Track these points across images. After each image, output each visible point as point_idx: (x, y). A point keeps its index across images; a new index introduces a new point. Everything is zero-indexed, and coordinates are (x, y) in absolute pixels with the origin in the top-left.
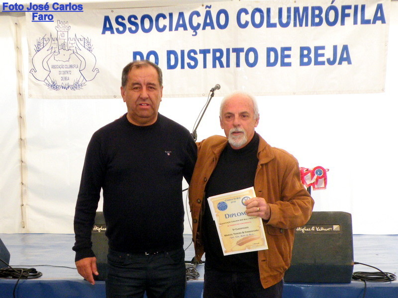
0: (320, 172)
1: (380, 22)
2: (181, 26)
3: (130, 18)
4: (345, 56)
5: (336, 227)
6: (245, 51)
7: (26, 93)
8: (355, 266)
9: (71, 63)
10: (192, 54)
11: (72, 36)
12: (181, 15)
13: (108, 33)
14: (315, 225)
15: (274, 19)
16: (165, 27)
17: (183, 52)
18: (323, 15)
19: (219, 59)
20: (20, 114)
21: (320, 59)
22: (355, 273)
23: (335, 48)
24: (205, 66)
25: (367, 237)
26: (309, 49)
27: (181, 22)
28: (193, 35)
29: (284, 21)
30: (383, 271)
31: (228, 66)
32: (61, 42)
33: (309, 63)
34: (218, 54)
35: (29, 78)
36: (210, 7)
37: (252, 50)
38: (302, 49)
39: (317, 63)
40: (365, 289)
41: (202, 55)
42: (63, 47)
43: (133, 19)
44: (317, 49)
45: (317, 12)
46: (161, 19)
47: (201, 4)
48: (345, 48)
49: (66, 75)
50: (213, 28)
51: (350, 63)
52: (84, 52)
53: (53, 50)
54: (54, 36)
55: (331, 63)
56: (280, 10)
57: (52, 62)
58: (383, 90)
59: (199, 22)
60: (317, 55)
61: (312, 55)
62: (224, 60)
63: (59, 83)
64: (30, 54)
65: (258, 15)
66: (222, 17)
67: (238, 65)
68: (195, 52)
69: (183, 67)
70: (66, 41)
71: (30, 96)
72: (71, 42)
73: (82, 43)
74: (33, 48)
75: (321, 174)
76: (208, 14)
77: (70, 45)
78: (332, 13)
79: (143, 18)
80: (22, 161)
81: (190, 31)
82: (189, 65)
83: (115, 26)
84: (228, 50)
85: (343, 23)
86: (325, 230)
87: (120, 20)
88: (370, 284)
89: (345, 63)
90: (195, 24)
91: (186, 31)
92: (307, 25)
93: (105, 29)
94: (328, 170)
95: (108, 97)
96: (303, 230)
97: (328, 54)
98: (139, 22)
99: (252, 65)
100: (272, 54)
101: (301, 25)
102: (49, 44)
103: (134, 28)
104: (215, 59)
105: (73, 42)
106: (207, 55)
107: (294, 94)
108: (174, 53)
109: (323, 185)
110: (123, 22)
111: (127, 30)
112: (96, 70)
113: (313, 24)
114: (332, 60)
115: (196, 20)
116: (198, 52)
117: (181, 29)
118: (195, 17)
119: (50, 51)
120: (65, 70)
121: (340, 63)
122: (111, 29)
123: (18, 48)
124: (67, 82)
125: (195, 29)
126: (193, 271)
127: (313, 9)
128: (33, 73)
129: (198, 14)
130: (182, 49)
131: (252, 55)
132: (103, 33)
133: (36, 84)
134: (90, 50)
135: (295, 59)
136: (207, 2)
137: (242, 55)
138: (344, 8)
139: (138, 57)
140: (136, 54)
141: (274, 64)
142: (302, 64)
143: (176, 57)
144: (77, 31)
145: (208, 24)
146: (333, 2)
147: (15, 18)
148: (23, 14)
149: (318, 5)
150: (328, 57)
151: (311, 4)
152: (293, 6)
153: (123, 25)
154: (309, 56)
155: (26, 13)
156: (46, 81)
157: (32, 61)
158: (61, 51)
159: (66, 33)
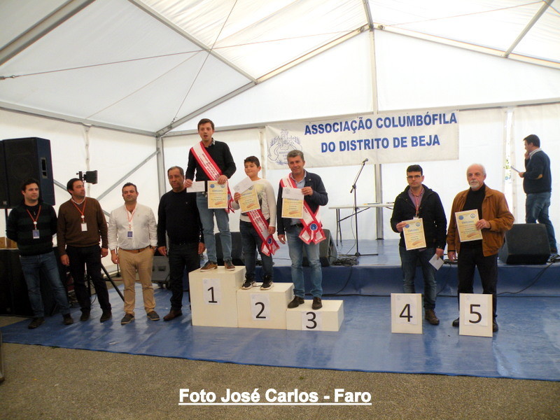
1: (454, 122)
2: (347, 128)
3: (319, 125)
4: (436, 141)
6: (382, 140)
7: (266, 167)
9: (289, 150)
10: (353, 143)
11: (289, 136)
12: (346, 123)
13: (308, 134)
15: (397, 123)
16: (338, 129)
17: (348, 142)
18: (423, 120)
19: (368, 145)
21: (423, 143)
24: (360, 149)
26: (416, 138)
27: (347, 126)
28: (353, 133)
29: (402, 123)
31: (373, 148)
32: (283, 140)
33: (417, 145)
34: (367, 142)
35: (268, 160)
36: (362, 118)
37: (384, 139)
38: (413, 138)
39: (421, 145)
40: (450, 268)
41: (358, 143)
42: (285, 142)
43: (321, 126)
44: (420, 137)
45: (419, 118)
46: (336, 125)
47: (357, 116)
48: (436, 136)
50: (364, 129)
51: (439, 144)
52: (296, 145)
53: (280, 145)
55: (429, 144)
56: (400, 118)
57: (279, 150)
58: (458, 158)
59: (357, 126)
60: (421, 141)
61: (418, 141)
62: (370, 145)
63: (283, 161)
64: (268, 146)
65: (387, 121)
66: (369, 123)
67: (378, 147)
68: (355, 142)
69: (348, 150)
70: (286, 139)
71: (268, 168)
73: (295, 140)
74: (270, 144)
76: (361, 121)
77: (288, 141)
78: (428, 119)
79: (327, 125)
81: (351, 130)
82: (352, 148)
83: (312, 130)
84: (372, 140)
85: (434, 123)
87: (314, 127)
88: (453, 266)
89: (436, 145)
90: (354, 127)
91: (349, 131)
92: (414, 125)
93: (306, 132)
97: (427, 140)
98: (324, 127)
99: (386, 147)
100: (396, 141)
101: (411, 125)
102: (277, 142)
103: (321, 131)
104: (365, 144)
105: (290, 139)
108: (344, 143)
110: (316, 128)
111: (318, 132)
113: (418, 125)
115: (355, 125)
117: (347, 130)
118: (354, 123)
119: (278, 145)
120: (286, 154)
121: (434, 144)
122: (309, 132)
123: (262, 144)
125: (354, 129)
126: (356, 260)
127: (417, 117)
128: (269, 157)
129: (355, 122)
130: (348, 140)
131: (385, 142)
132: (306, 134)
133: (271, 162)
134: (299, 143)
135: (409, 143)
136: (360, 115)
137: (380, 142)
138: (434, 116)
139: (324, 146)
140: (323, 144)
141: (398, 146)
142: (413, 145)
143: (345, 145)
144: (292, 134)
145: (361, 127)
146: (428, 113)
147: (260, 130)
148: (264, 127)
149: (420, 115)
150: (427, 142)
151: (416, 114)
152: (406, 116)
153: (316, 130)
154: (416, 141)
155: (266, 126)
156: (276, 161)
157: (269, 151)
158: (284, 145)
159: (286, 135)
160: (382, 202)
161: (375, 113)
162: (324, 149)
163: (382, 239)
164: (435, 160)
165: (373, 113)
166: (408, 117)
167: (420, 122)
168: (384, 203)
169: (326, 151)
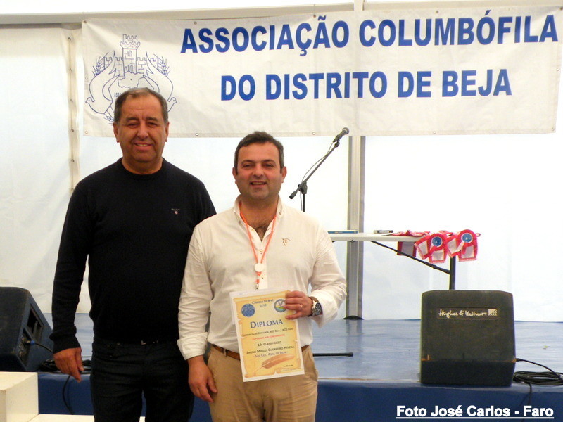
0: (469, 237)
1: (551, 39)
2: (285, 43)
3: (218, 32)
4: (503, 84)
5: (492, 312)
6: (370, 76)
7: (80, 129)
8: (518, 364)
10: (300, 80)
11: (141, 54)
12: (286, 28)
13: (189, 51)
14: (465, 308)
15: (410, 34)
16: (264, 44)
17: (287, 77)
18: (474, 30)
19: (336, 86)
20: (72, 156)
21: (469, 88)
22: (517, 373)
24: (316, 96)
25: (529, 324)
26: (454, 74)
27: (286, 38)
28: (301, 55)
29: (423, 37)
30: (555, 371)
31: (347, 95)
32: (127, 62)
33: (454, 93)
34: (334, 81)
35: (85, 110)
36: (324, 19)
37: (379, 75)
38: (446, 74)
39: (465, 93)
40: (530, 395)
41: (313, 81)
42: (131, 69)
43: (222, 34)
44: (465, 74)
46: (259, 34)
47: (312, 14)
48: (503, 73)
50: (328, 46)
51: (509, 93)
52: (157, 76)
53: (117, 74)
54: (119, 54)
55: (484, 93)
56: (417, 23)
57: (115, 89)
58: (553, 130)
59: (310, 38)
60: (465, 83)
61: (459, 83)
62: (342, 88)
64: (86, 78)
65: (387, 30)
66: (340, 31)
67: (360, 94)
68: (303, 77)
69: (287, 97)
70: (134, 61)
71: (86, 133)
72: (141, 63)
73: (155, 63)
74: (91, 70)
75: (469, 240)
76: (322, 27)
77: (139, 67)
78: (486, 27)
79: (236, 31)
81: (297, 50)
82: (295, 93)
83: (198, 42)
84: (347, 75)
85: (500, 41)
86: (478, 315)
87: (205, 34)
88: (536, 388)
89: (502, 94)
90: (304, 41)
91: (292, 50)
92: (452, 43)
93: (185, 46)
94: (480, 235)
95: (188, 135)
96: (448, 315)
97: (481, 81)
98: (230, 37)
99: (378, 95)
100: (406, 80)
101: (444, 43)
102: (112, 65)
103: (223, 45)
104: (329, 86)
105: (143, 63)
106: (320, 81)
107: (434, 134)
108: (275, 78)
109: (472, 256)
110: (210, 36)
111: (215, 47)
112: (172, 100)
113: (462, 42)
114: (485, 88)
115: (306, 36)
116: (308, 77)
117: (285, 47)
118: (304, 31)
119: (112, 75)
121: (496, 93)
122: (193, 46)
123: (71, 71)
125: (304, 47)
127: (462, 21)
128: (90, 103)
129: (308, 27)
130: (287, 73)
131: (378, 81)
132: (183, 51)
133: (93, 118)
134: (165, 73)
135: (436, 87)
136: (320, 13)
137: (366, 82)
138: (502, 20)
139: (228, 84)
140: (225, 79)
141: (408, 94)
142: (446, 94)
143: (279, 84)
144: (148, 48)
145: (321, 40)
146: (488, 12)
147: (68, 31)
148: (78, 26)
149: (467, 17)
150: (480, 86)
151: (458, 14)
152: (434, 18)
153: (210, 41)
154: (455, 84)
155: (83, 24)
156: (107, 114)
157: (89, 87)
158: (128, 75)
159: (134, 52)
160: (361, 230)
161: (359, 7)
162: (228, 92)
163: (359, 318)
164: (495, 132)
165: (351, 7)
166: (439, 22)
167: (466, 36)
168: (369, 231)
169: (231, 97)
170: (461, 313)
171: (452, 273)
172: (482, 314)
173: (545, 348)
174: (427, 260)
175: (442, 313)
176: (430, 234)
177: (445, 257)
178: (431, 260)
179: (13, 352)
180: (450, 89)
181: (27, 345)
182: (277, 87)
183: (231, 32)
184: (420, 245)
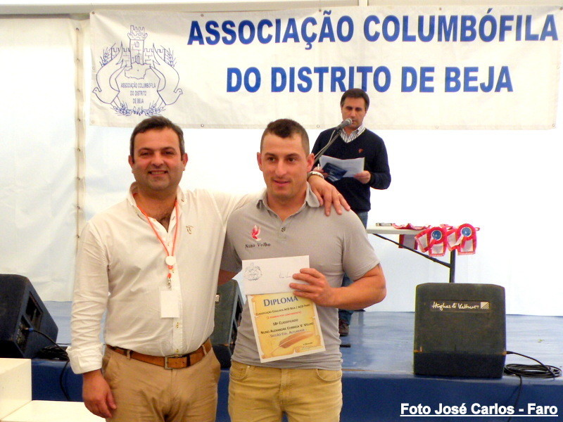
0: (468, 231)
1: (551, 38)
2: (291, 36)
3: (225, 24)
4: (504, 80)
5: (484, 305)
6: (374, 70)
7: (87, 119)
8: (508, 356)
9: (147, 80)
10: (305, 73)
12: (292, 22)
13: (196, 43)
14: (458, 301)
15: (413, 31)
16: (270, 37)
17: (292, 70)
18: (477, 27)
19: (340, 80)
20: (78, 146)
21: (472, 84)
22: (508, 365)
23: (491, 70)
24: (321, 89)
25: (528, 318)
26: (457, 71)
27: (291, 31)
28: (306, 49)
29: (426, 33)
30: (544, 364)
32: (134, 53)
33: (456, 89)
34: (338, 74)
35: (92, 100)
36: (329, 13)
38: (448, 70)
39: (467, 89)
40: (520, 388)
41: (317, 75)
42: (137, 60)
43: (228, 26)
44: (467, 70)
45: (468, 23)
46: (265, 27)
47: (318, 9)
48: (505, 70)
49: (140, 97)
50: (332, 40)
51: (510, 89)
52: (164, 67)
53: (124, 64)
54: (126, 45)
55: (486, 89)
56: (421, 19)
57: (122, 79)
58: (554, 126)
59: (315, 32)
60: (467, 79)
61: (461, 79)
62: (346, 81)
63: (131, 106)
64: (94, 68)
65: (391, 25)
66: (345, 26)
68: (308, 71)
69: (292, 89)
70: (141, 52)
71: (92, 123)
72: (148, 54)
73: (162, 55)
74: (98, 60)
75: (468, 235)
76: (327, 21)
77: (146, 58)
78: (488, 27)
79: (242, 24)
80: (79, 208)
81: (303, 43)
82: (300, 87)
83: (205, 34)
84: (351, 69)
85: (502, 38)
86: (470, 307)
87: (212, 27)
88: (526, 381)
89: (504, 90)
90: (309, 35)
91: (297, 43)
92: (455, 39)
93: (192, 38)
94: (479, 229)
95: (194, 126)
96: (441, 307)
97: (483, 77)
98: (236, 30)
99: (382, 89)
100: (409, 76)
101: (447, 39)
102: (119, 56)
103: (229, 38)
104: (334, 79)
105: (150, 53)
106: (325, 74)
107: (437, 128)
108: (281, 70)
109: (471, 249)
110: (216, 29)
111: (221, 40)
112: (179, 91)
113: (464, 39)
114: (487, 85)
115: (311, 29)
116: (312, 70)
117: (291, 40)
118: (309, 25)
119: (119, 66)
120: (138, 89)
121: (498, 90)
122: (200, 38)
123: (78, 61)
124: (140, 105)
125: (309, 40)
127: (464, 19)
128: (97, 92)
129: (314, 22)
130: (292, 66)
131: (382, 76)
132: (190, 43)
133: (100, 108)
134: (171, 64)
135: (438, 82)
136: (325, 7)
137: (370, 76)
138: (504, 19)
139: (234, 76)
140: (231, 71)
141: (412, 88)
142: (448, 89)
143: (284, 77)
144: (155, 39)
145: (326, 34)
146: (489, 10)
147: (76, 23)
148: (87, 17)
149: (470, 14)
150: (482, 82)
151: (461, 11)
152: (437, 15)
153: (216, 34)
154: (457, 80)
155: (91, 15)
156: (113, 104)
157: (96, 78)
158: (135, 65)
159: (141, 43)
161: (363, 4)
162: (234, 84)
164: (497, 127)
165: (356, 2)
166: (442, 19)
167: (468, 33)
168: (372, 224)
169: (236, 89)
170: (454, 306)
171: (452, 266)
172: (475, 307)
173: (540, 341)
174: (427, 253)
175: (435, 305)
176: (431, 228)
177: (444, 251)
178: (430, 253)
179: (11, 339)
180: (453, 84)
181: (25, 333)
182: (283, 80)
183: (237, 25)
184: (420, 238)
